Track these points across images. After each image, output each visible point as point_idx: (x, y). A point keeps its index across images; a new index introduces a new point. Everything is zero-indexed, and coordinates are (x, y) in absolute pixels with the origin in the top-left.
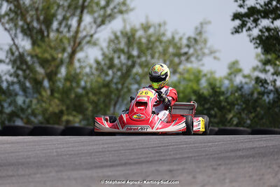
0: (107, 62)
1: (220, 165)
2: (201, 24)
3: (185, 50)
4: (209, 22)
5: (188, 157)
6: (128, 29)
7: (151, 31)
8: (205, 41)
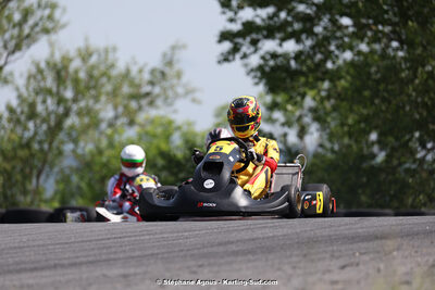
0: (26, 109)
1: (200, 266)
2: (174, 48)
3: (147, 89)
4: (184, 47)
5: (152, 255)
6: (58, 57)
7: (94, 60)
8: (179, 75)
